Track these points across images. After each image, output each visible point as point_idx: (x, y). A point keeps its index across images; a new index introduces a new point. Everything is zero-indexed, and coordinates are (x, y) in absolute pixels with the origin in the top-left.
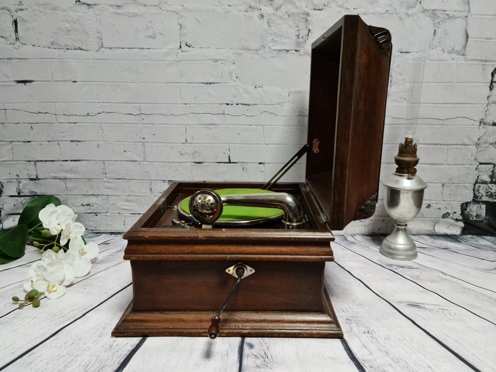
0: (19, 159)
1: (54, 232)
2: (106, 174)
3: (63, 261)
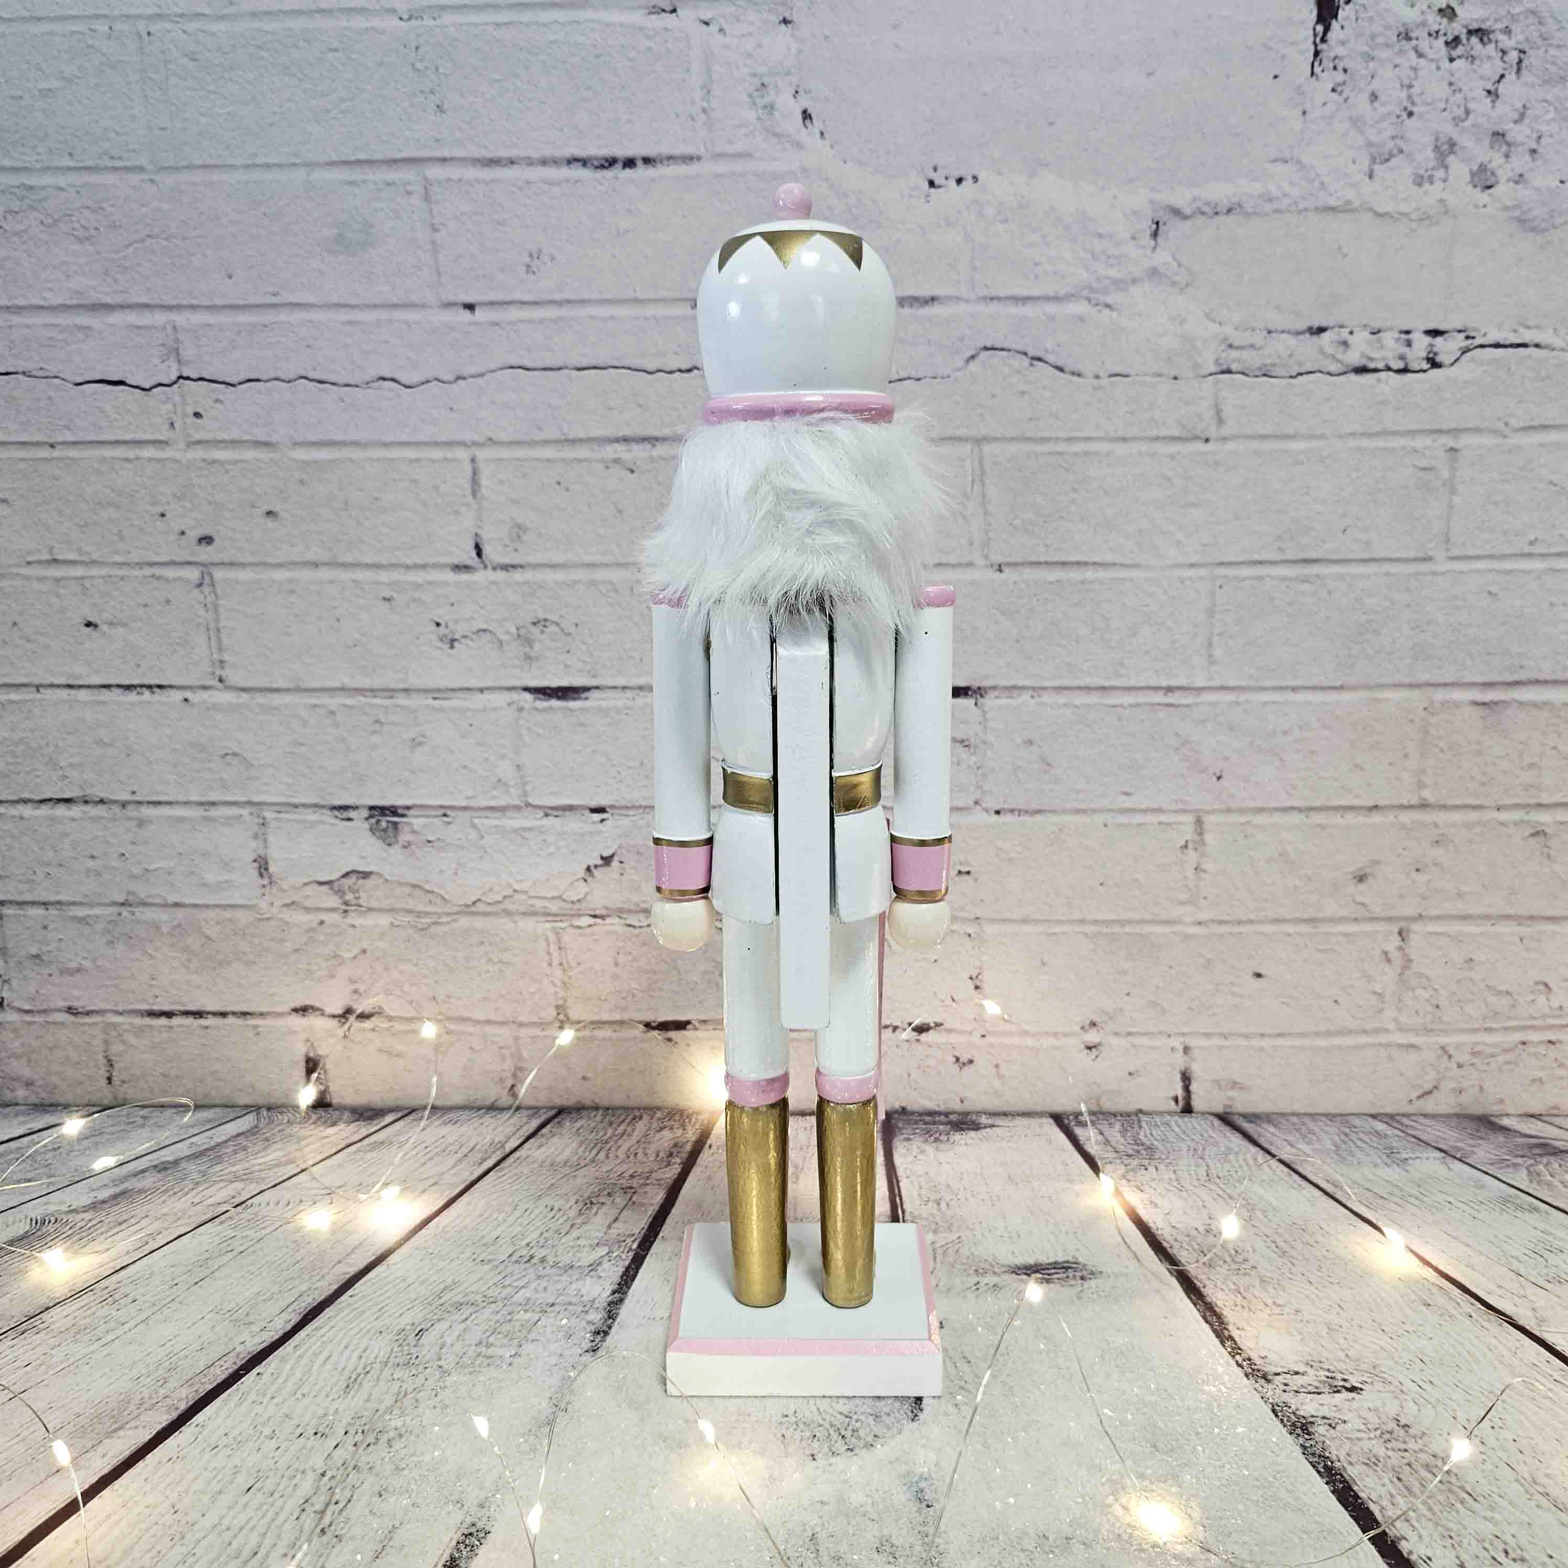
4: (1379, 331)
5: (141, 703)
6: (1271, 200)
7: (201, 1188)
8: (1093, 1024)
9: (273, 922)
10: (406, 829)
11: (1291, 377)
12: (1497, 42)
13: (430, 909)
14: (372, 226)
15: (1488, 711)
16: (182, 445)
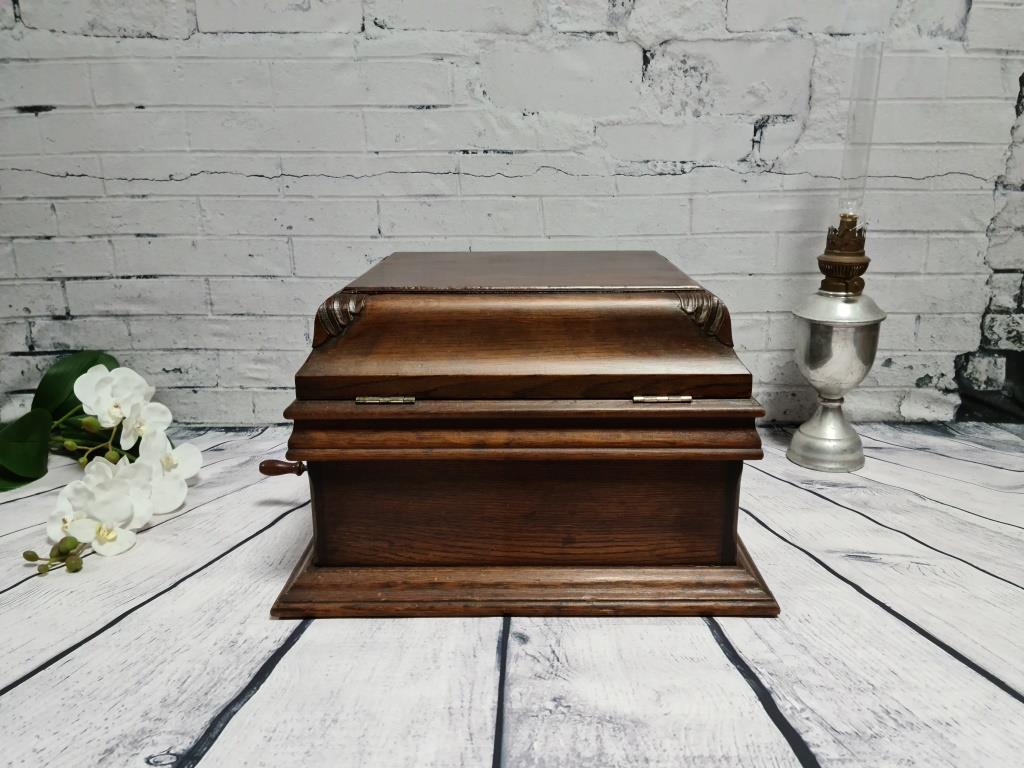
0: (28, 275)
1: (108, 422)
2: (211, 304)
3: (127, 480)
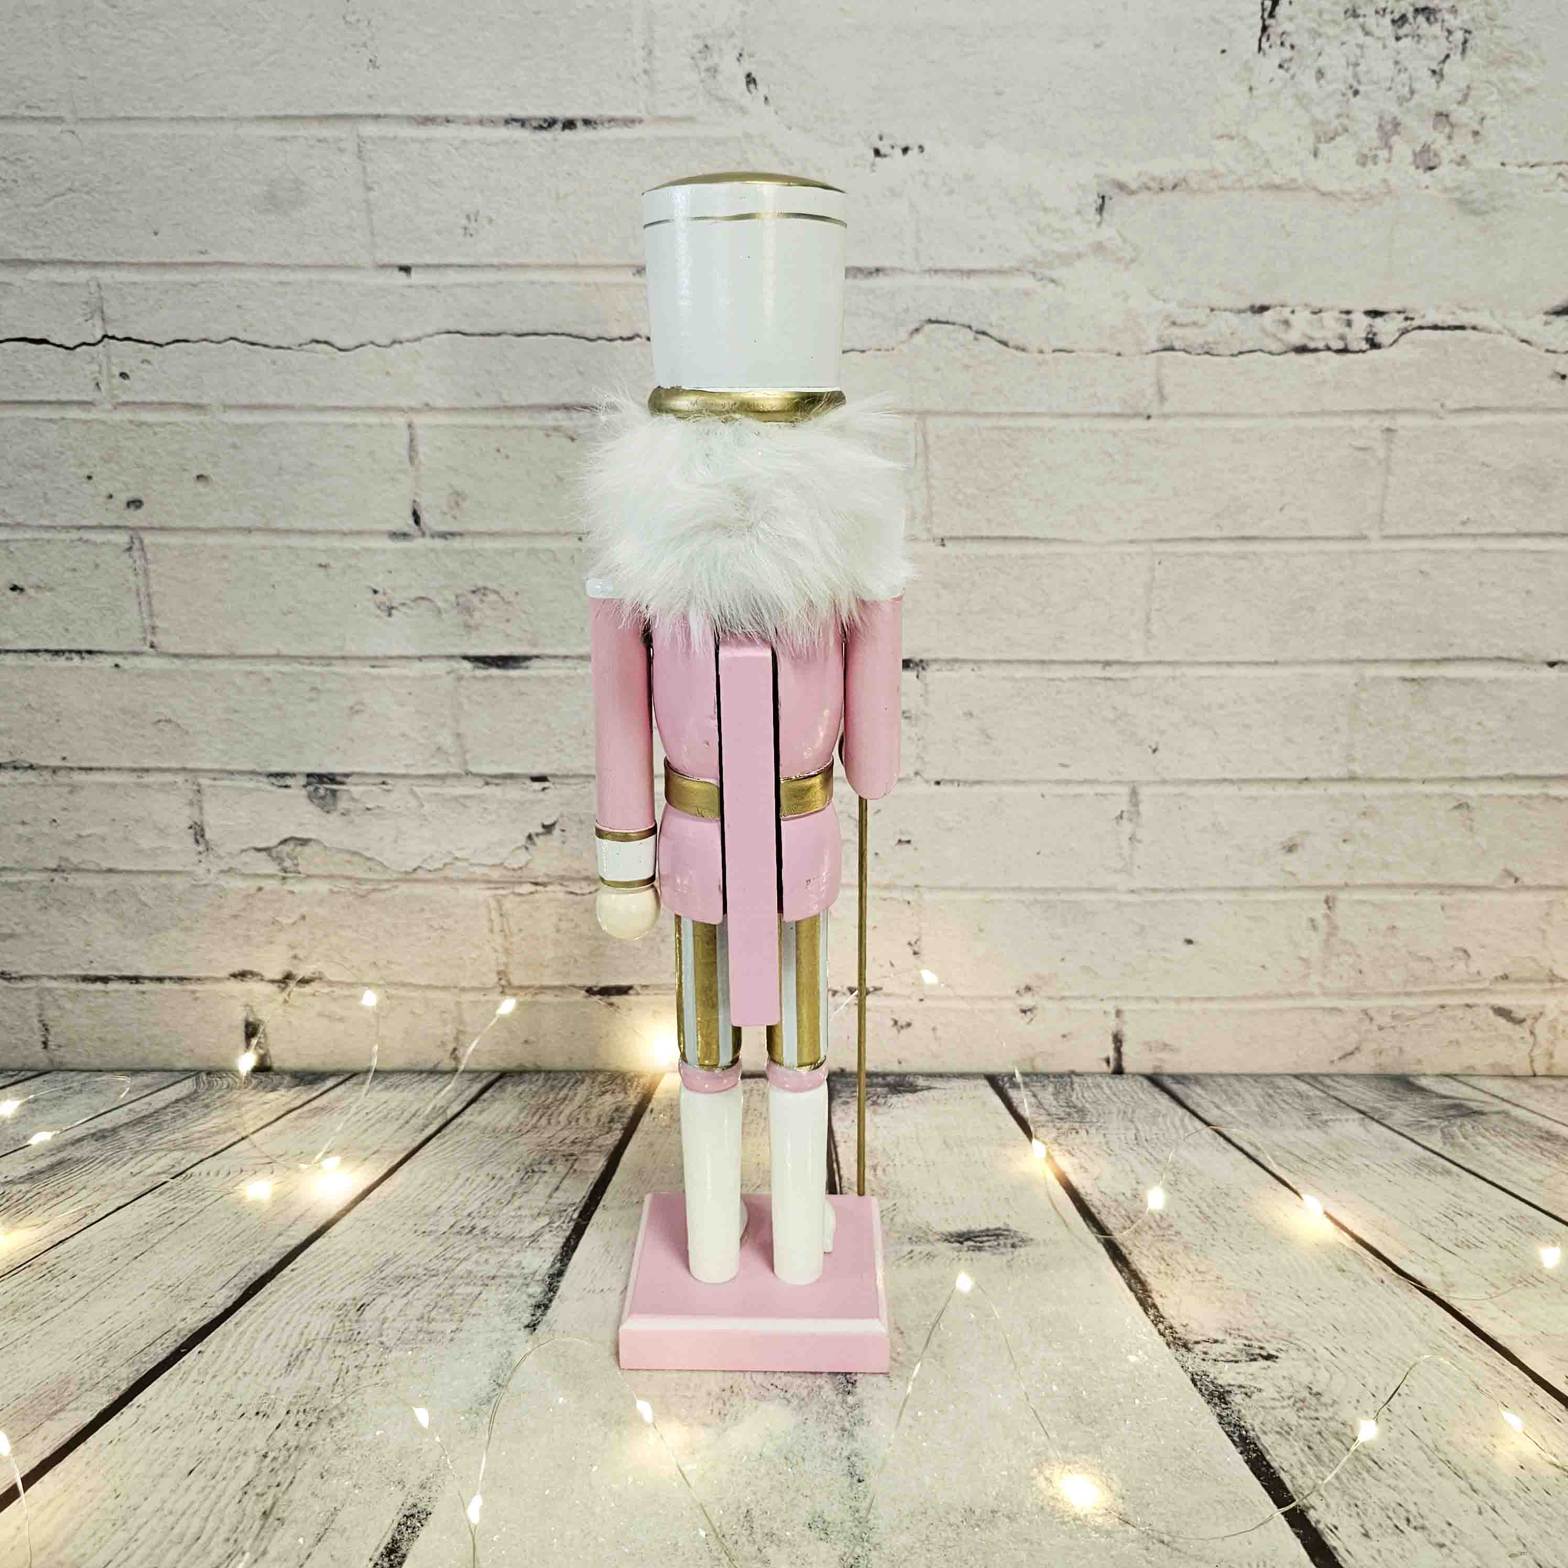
4: (1320, 311)
5: (71, 669)
6: (1215, 177)
7: (141, 1157)
8: (1028, 989)
9: (209, 889)
10: (345, 796)
11: (1232, 355)
12: (1443, 21)
13: (371, 876)
14: (303, 184)
15: (1417, 687)
16: (110, 407)
